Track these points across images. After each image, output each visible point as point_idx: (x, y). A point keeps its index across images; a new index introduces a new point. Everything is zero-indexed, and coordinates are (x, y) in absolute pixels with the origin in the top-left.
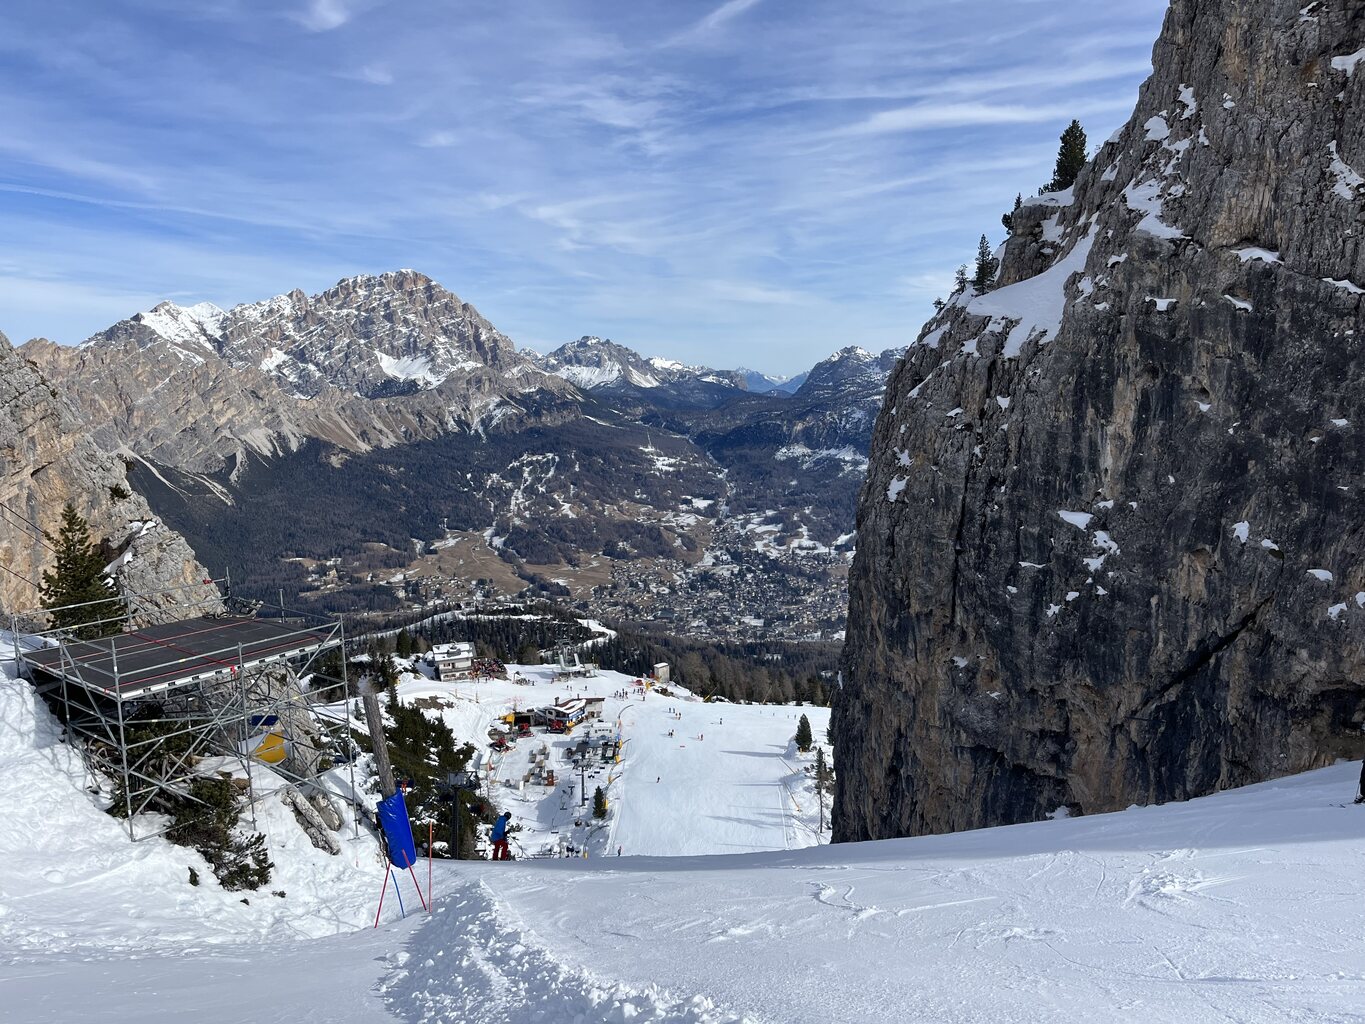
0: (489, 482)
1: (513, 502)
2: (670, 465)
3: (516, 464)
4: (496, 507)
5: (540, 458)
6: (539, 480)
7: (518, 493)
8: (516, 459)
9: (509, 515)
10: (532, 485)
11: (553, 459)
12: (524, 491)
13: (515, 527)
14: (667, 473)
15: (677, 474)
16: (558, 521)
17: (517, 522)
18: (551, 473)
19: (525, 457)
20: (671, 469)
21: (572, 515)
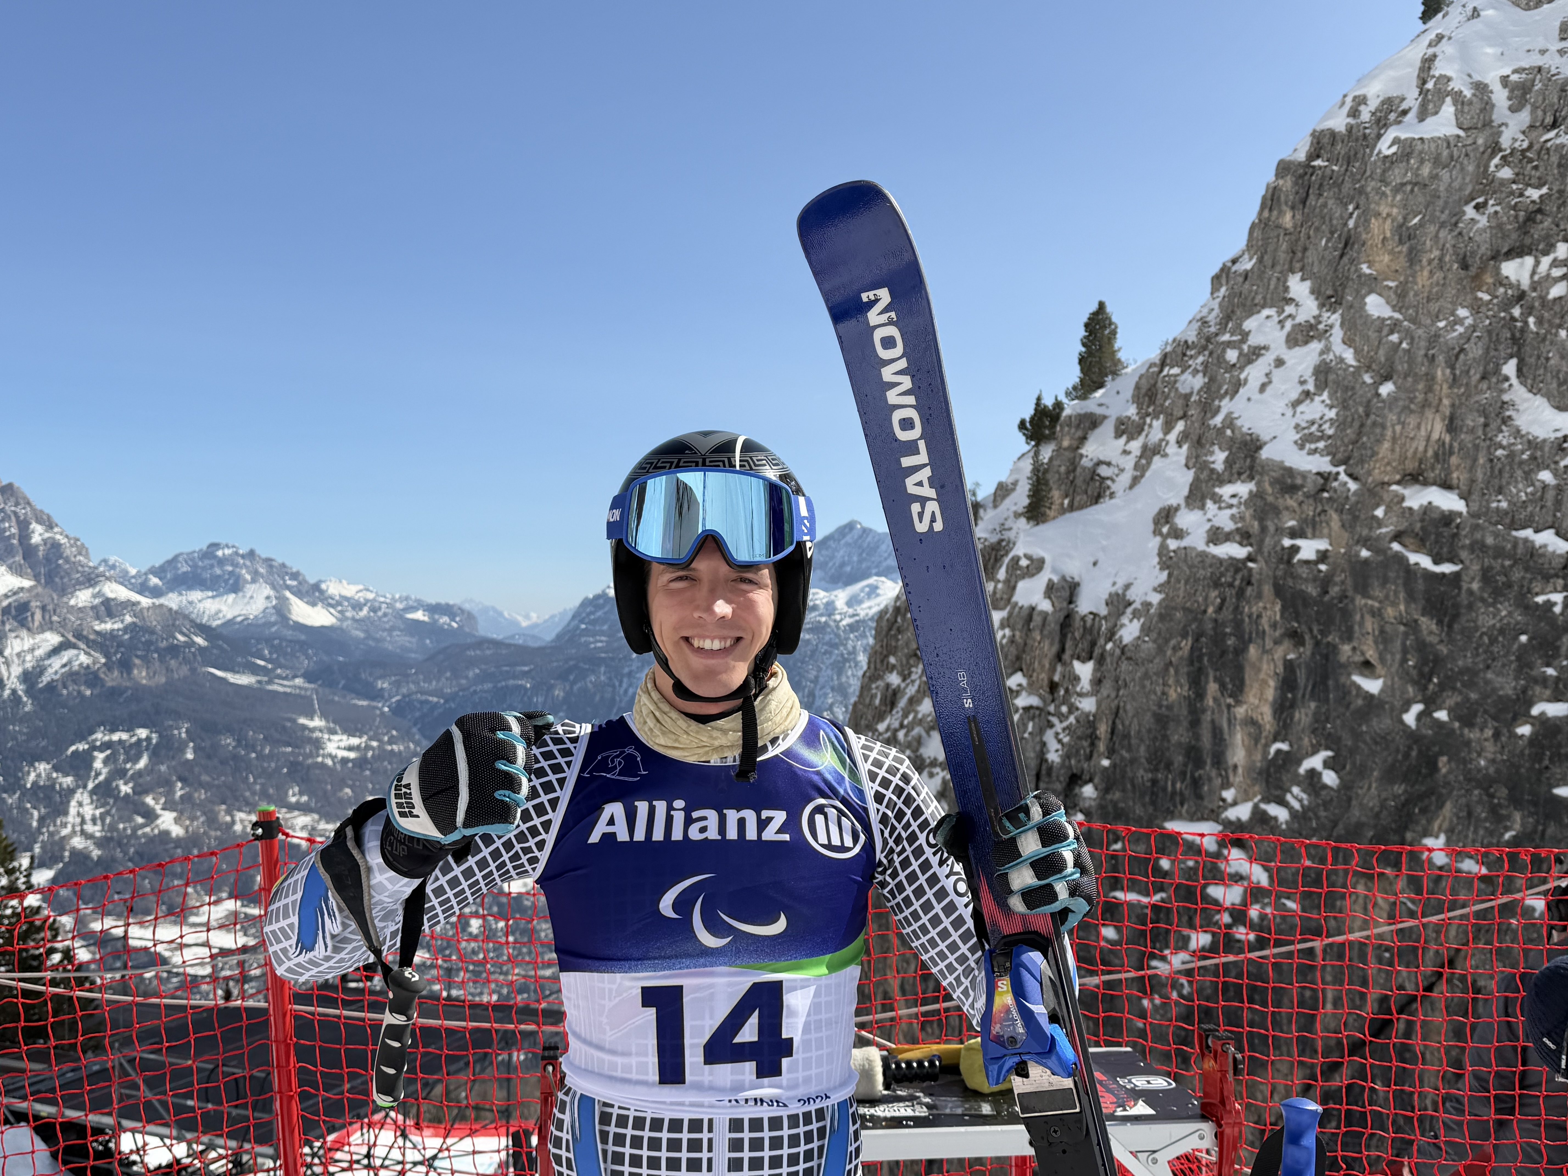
0: (32, 776)
1: (73, 810)
2: (350, 749)
3: (82, 746)
4: (41, 820)
5: (124, 736)
6: (121, 773)
7: (83, 796)
8: (82, 738)
9: (65, 832)
10: (108, 781)
11: (148, 739)
12: (93, 792)
13: (74, 852)
14: (345, 761)
15: (361, 763)
16: (151, 840)
17: (78, 842)
18: (142, 763)
19: (99, 735)
20: (352, 755)
21: (177, 831)
